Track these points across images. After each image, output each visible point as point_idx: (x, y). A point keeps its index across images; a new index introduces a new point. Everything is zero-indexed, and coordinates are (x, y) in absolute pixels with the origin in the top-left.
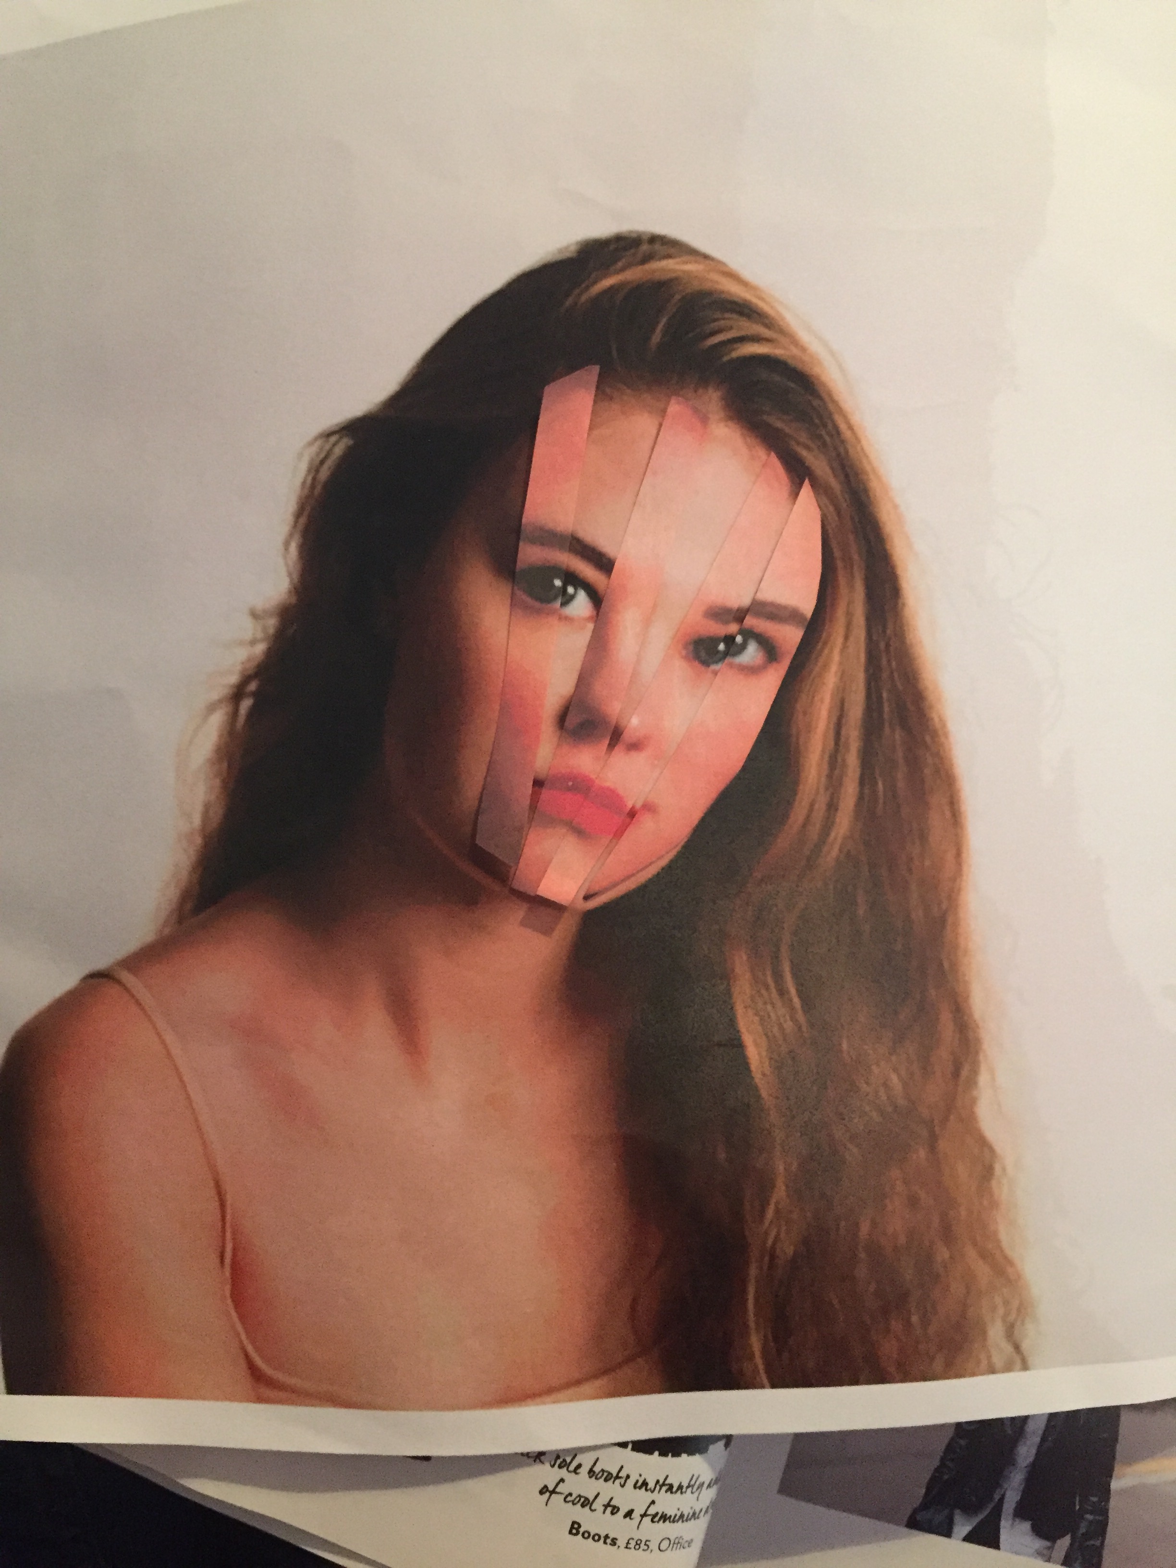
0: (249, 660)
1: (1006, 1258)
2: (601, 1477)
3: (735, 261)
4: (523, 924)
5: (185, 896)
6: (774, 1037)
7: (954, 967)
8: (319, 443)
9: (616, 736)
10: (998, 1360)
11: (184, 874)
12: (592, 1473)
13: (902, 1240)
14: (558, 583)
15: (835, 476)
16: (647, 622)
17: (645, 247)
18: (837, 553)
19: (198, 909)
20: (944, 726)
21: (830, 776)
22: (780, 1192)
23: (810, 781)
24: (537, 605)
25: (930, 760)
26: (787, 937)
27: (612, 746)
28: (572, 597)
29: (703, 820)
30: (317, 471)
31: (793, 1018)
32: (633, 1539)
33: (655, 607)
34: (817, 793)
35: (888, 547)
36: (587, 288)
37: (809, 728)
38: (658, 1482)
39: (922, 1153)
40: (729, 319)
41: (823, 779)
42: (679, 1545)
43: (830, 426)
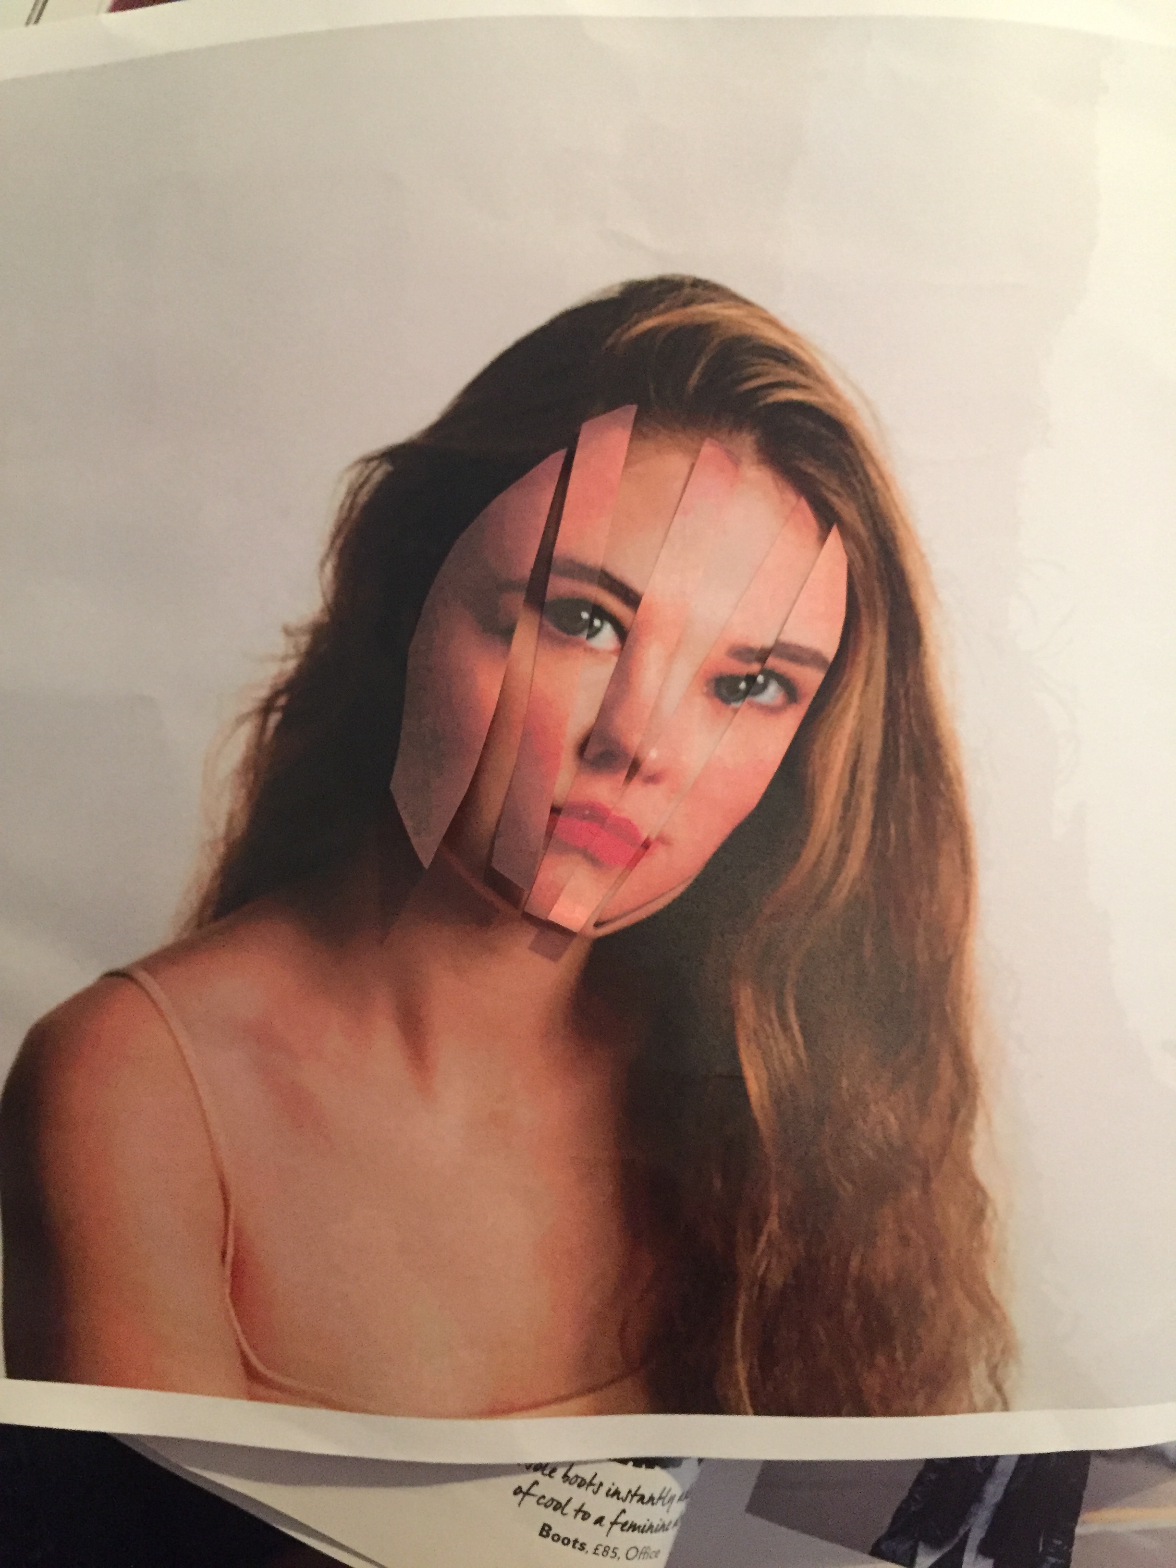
0: (280, 674)
1: (992, 1299)
2: (574, 1483)
3: (775, 309)
4: (533, 948)
5: (206, 902)
6: (775, 1070)
7: (956, 1009)
8: (357, 469)
9: (634, 767)
10: (979, 1399)
11: (206, 880)
12: (566, 1478)
13: (891, 1276)
14: (585, 615)
15: (864, 522)
16: (671, 657)
17: (687, 291)
18: (861, 598)
19: (217, 916)
20: (959, 773)
21: (843, 818)
22: (773, 1224)
23: (823, 822)
24: (565, 636)
25: (943, 807)
26: (792, 973)
27: (629, 777)
28: (598, 630)
29: (715, 855)
30: (356, 495)
31: (794, 1054)
32: (601, 1545)
33: (679, 642)
34: (830, 832)
35: (912, 596)
36: (629, 328)
37: (826, 769)
38: (630, 1492)
39: (915, 1193)
40: (764, 364)
41: (837, 819)
42: (646, 1555)
43: (861, 475)
